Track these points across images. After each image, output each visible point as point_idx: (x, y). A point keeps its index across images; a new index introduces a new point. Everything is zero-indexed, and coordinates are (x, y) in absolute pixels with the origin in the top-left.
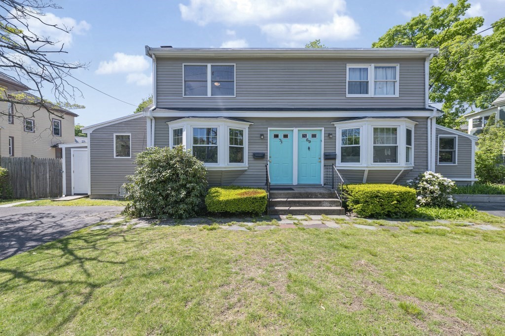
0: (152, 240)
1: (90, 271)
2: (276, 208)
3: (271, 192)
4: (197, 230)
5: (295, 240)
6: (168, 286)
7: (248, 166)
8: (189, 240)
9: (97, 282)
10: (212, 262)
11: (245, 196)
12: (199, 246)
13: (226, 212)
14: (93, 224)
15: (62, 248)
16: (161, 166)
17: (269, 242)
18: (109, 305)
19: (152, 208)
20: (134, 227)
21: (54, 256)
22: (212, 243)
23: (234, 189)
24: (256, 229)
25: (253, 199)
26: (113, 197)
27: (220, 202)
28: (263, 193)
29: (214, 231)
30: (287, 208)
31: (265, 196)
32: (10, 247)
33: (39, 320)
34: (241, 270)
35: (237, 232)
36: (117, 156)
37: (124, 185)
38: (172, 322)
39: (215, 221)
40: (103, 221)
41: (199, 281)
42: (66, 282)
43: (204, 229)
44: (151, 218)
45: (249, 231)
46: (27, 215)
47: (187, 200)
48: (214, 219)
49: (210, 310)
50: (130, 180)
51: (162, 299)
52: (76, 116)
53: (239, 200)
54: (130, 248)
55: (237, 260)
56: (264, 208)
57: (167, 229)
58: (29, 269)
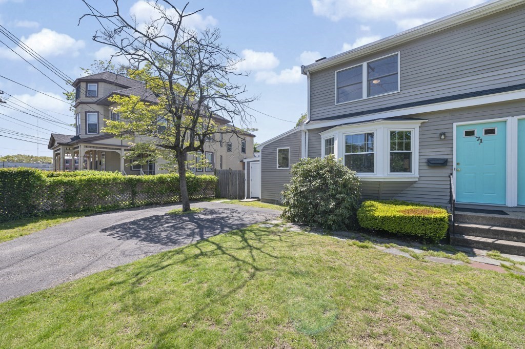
0: (301, 244)
1: (255, 257)
2: (467, 237)
3: (457, 213)
4: (346, 245)
5: (499, 291)
6: (310, 289)
7: (419, 177)
8: (336, 252)
9: (259, 267)
10: (358, 281)
11: (411, 215)
12: (346, 261)
13: (384, 230)
14: (261, 222)
15: (241, 236)
16: (311, 176)
17: (446, 280)
18: (264, 286)
19: (304, 215)
20: (289, 230)
21: (236, 241)
22: (361, 262)
23: (396, 205)
24: (426, 259)
25: (423, 219)
26: (276, 202)
27: (376, 218)
28: (442, 213)
29: (366, 249)
30: (490, 241)
31: (444, 218)
32: (217, 229)
33: (226, 280)
34: (394, 301)
35: (396, 256)
36: (279, 167)
37: (282, 192)
38: (309, 322)
39: (368, 239)
40: (267, 221)
41: (341, 295)
42: (241, 261)
43: (354, 245)
44: (302, 225)
45: (415, 259)
46: (225, 209)
47: (337, 211)
48: (367, 236)
49: (348, 329)
50: (287, 188)
51: (304, 299)
52: (255, 136)
53: (401, 218)
54: (284, 247)
55: (390, 289)
56: (443, 233)
57: (316, 237)
58: (224, 246)
